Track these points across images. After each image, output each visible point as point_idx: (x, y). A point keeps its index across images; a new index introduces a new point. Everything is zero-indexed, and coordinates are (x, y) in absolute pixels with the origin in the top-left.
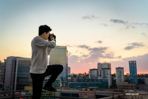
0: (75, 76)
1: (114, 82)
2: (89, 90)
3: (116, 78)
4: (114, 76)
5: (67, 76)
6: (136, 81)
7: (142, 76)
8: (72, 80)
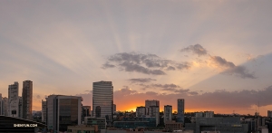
0: (121, 114)
1: (161, 120)
2: (137, 130)
3: (164, 116)
4: (162, 114)
5: (113, 115)
6: (183, 120)
7: (188, 114)
8: (118, 119)
